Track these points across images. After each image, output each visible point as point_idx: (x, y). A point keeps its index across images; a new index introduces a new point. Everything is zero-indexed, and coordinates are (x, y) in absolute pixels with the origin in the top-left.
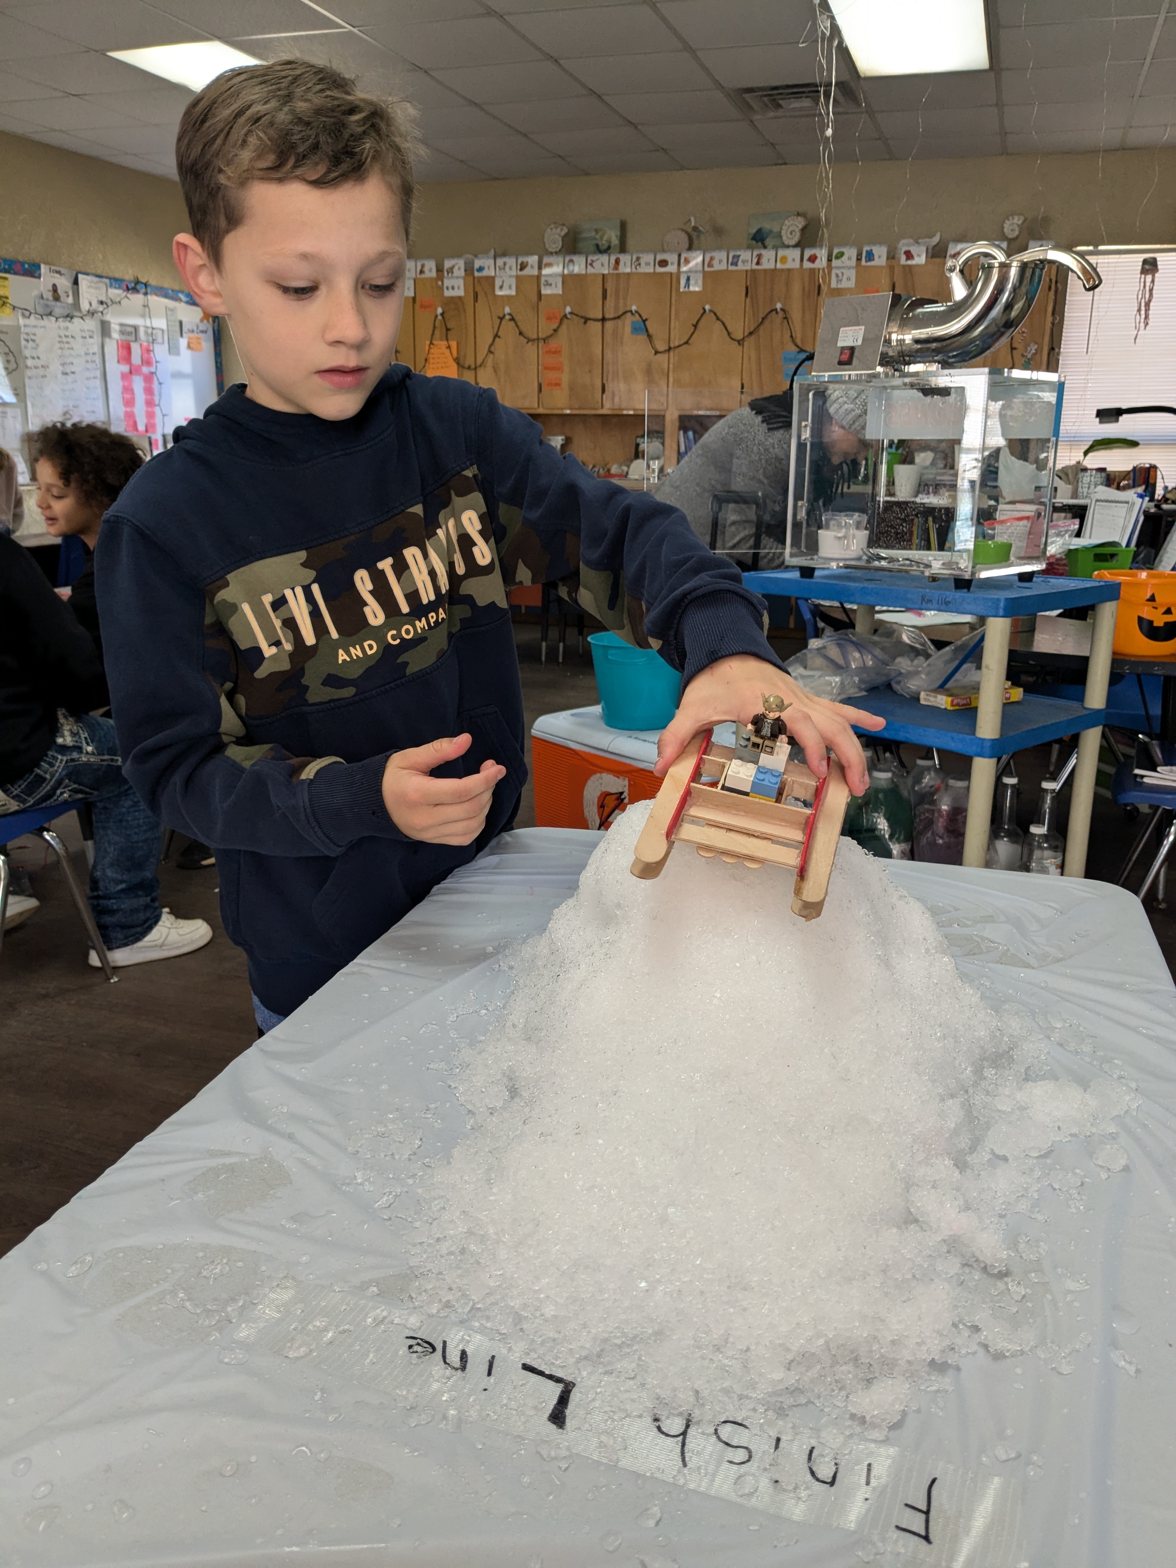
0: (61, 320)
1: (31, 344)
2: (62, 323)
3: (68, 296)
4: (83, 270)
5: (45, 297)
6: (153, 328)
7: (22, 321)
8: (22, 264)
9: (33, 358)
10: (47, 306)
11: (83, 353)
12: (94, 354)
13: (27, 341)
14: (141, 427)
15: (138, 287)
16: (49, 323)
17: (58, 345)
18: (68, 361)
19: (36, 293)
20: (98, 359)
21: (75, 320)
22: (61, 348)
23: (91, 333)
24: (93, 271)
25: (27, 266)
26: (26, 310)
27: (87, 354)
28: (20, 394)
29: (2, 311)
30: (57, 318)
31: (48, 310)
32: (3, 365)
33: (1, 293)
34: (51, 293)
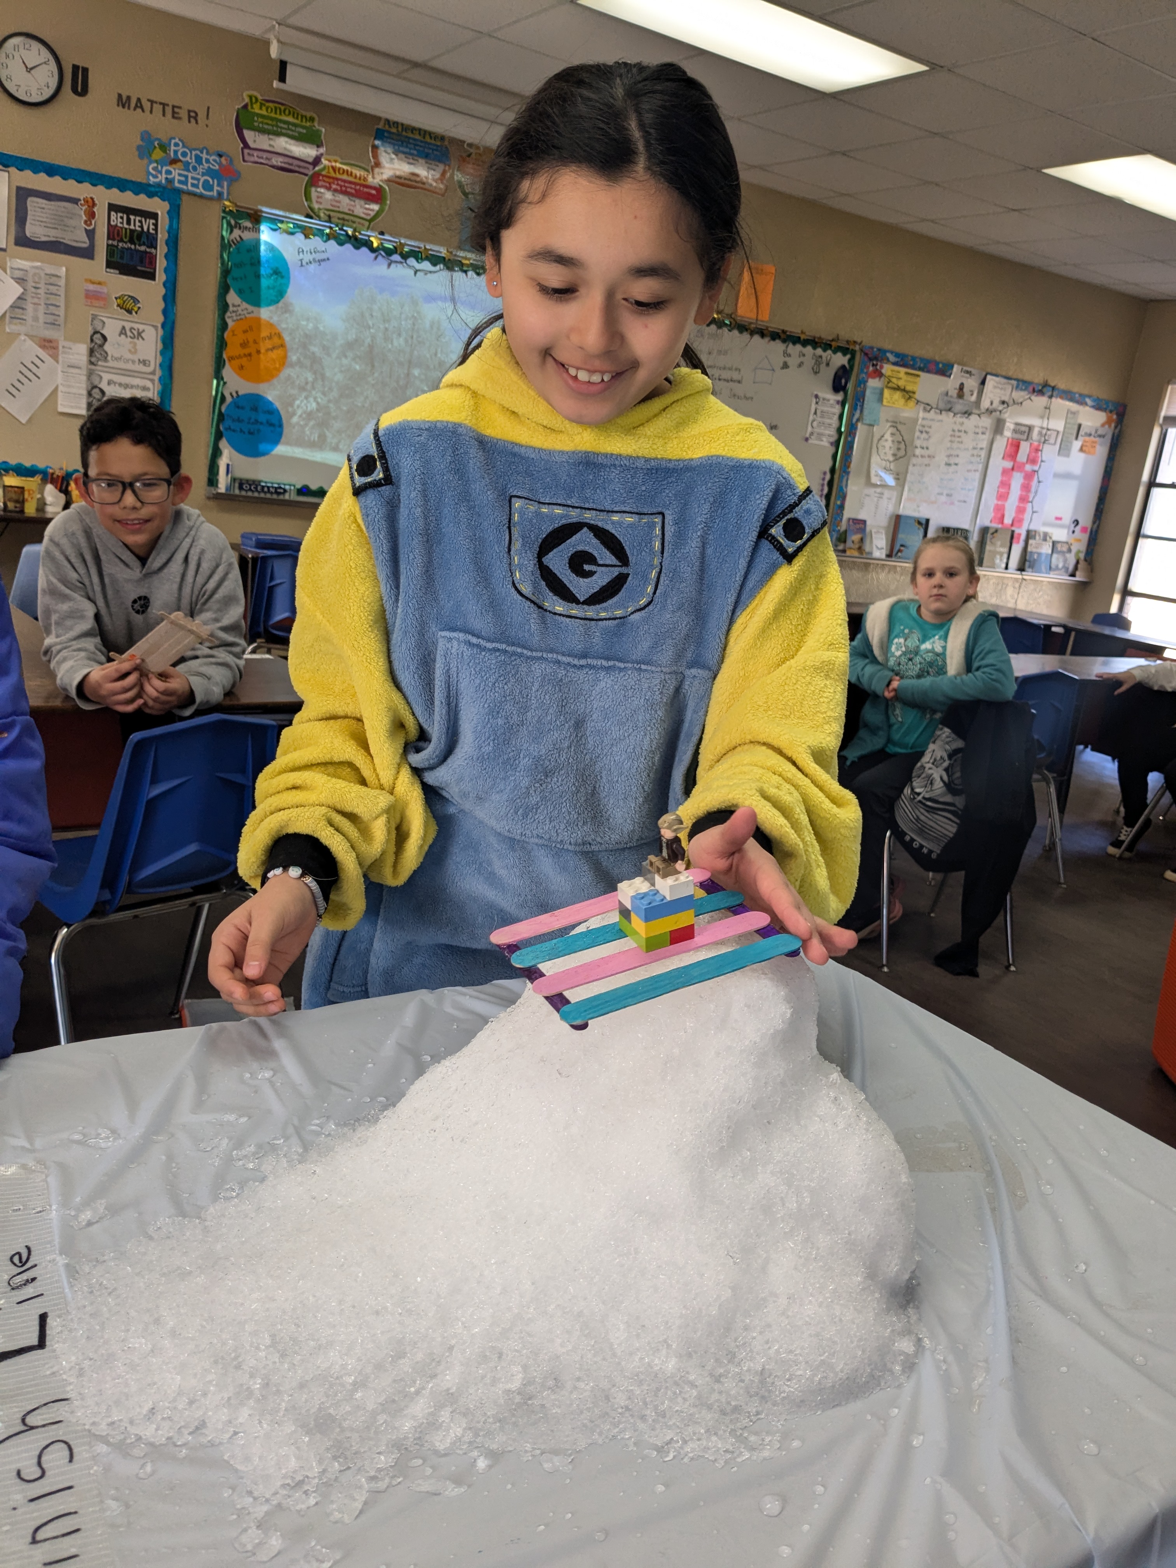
0: (958, 416)
1: (924, 435)
2: (959, 419)
3: (972, 395)
4: (994, 372)
5: (950, 394)
6: (1048, 429)
7: (922, 414)
8: (937, 363)
9: (923, 448)
10: (949, 402)
11: (971, 447)
12: (981, 449)
13: (922, 432)
14: (1008, 521)
15: (1045, 390)
16: (947, 418)
17: (949, 438)
18: (955, 453)
19: (943, 389)
20: (983, 454)
21: (974, 418)
22: (951, 441)
23: (984, 430)
24: (1004, 374)
25: (941, 366)
26: (928, 404)
27: (974, 448)
28: (901, 478)
29: (906, 404)
30: (955, 414)
31: (949, 406)
32: (892, 452)
33: (908, 388)
34: (956, 391)
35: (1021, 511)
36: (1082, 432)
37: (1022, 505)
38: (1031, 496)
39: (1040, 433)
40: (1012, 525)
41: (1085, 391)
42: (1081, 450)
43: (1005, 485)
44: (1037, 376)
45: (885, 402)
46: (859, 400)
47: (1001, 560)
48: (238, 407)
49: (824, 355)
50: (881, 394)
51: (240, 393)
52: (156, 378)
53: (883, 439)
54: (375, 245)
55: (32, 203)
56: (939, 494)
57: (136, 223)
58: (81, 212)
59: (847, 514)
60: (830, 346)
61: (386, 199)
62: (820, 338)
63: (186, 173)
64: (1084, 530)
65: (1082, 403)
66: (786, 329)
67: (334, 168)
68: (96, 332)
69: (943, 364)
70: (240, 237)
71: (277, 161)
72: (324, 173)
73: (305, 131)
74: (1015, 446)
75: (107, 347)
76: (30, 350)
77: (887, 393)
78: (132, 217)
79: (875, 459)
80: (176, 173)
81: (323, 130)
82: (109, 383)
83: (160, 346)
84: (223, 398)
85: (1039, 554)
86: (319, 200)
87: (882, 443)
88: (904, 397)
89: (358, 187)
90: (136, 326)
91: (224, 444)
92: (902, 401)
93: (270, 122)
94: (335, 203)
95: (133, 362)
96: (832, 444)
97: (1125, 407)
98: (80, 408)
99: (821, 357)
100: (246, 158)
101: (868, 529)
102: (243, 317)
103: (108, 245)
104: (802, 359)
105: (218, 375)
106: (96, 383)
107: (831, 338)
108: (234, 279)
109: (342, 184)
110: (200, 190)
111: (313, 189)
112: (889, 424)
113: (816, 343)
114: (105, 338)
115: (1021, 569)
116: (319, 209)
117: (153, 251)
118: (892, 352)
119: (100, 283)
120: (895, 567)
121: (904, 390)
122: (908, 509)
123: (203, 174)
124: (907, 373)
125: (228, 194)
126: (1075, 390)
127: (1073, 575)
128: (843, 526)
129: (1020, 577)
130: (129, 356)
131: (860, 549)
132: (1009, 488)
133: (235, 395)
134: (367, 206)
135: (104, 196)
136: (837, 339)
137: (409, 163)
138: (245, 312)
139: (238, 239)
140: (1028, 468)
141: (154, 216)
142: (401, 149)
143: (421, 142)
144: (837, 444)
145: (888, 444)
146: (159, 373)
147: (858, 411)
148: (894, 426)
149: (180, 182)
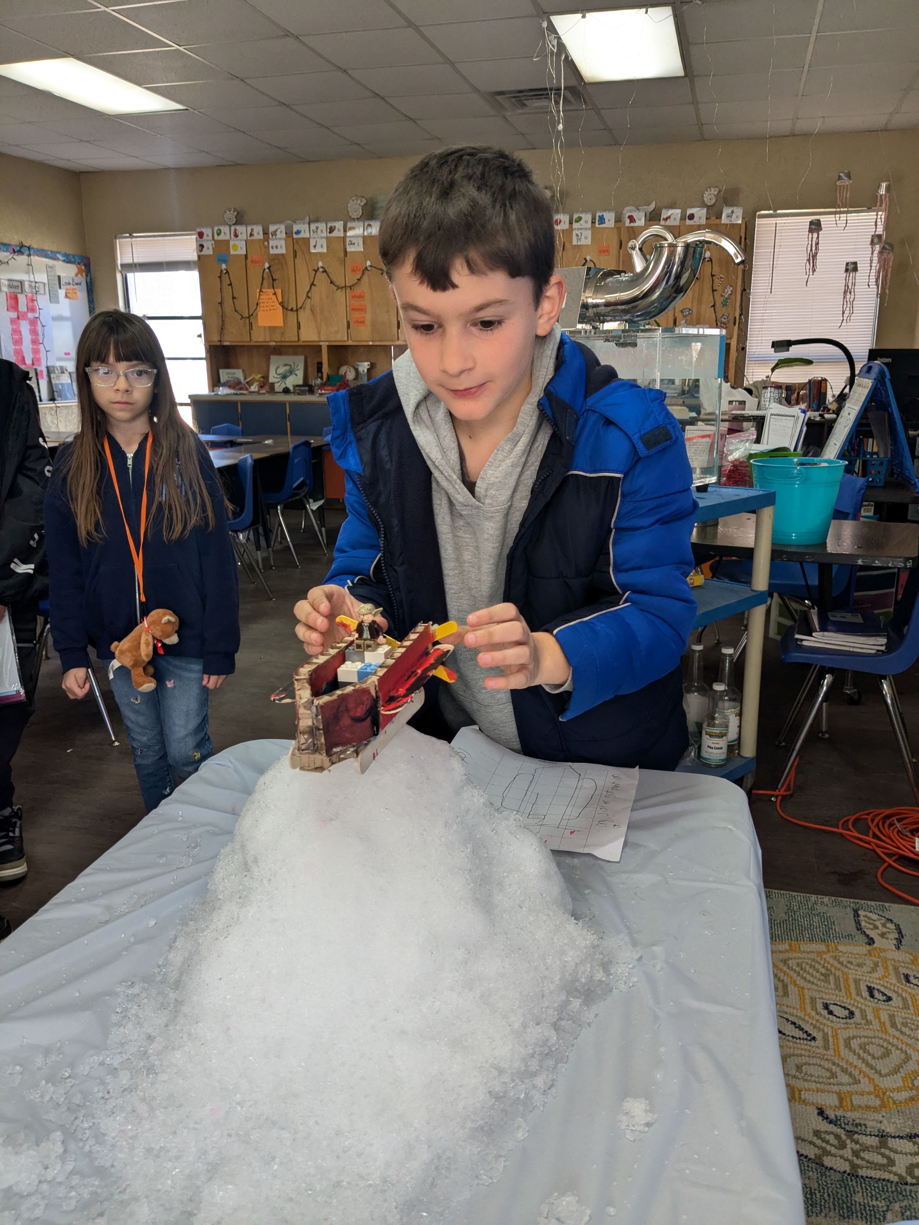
6: (36, 282)
15: (23, 250)
35: (36, 352)
36: (62, 282)
37: (35, 347)
38: (40, 338)
39: (30, 286)
40: (33, 364)
41: (55, 249)
42: (66, 296)
43: (16, 331)
44: (14, 239)
65: (55, 259)
74: (14, 299)
85: (61, 384)
97: (88, 259)
115: (52, 399)
126: (46, 248)
132: (21, 335)
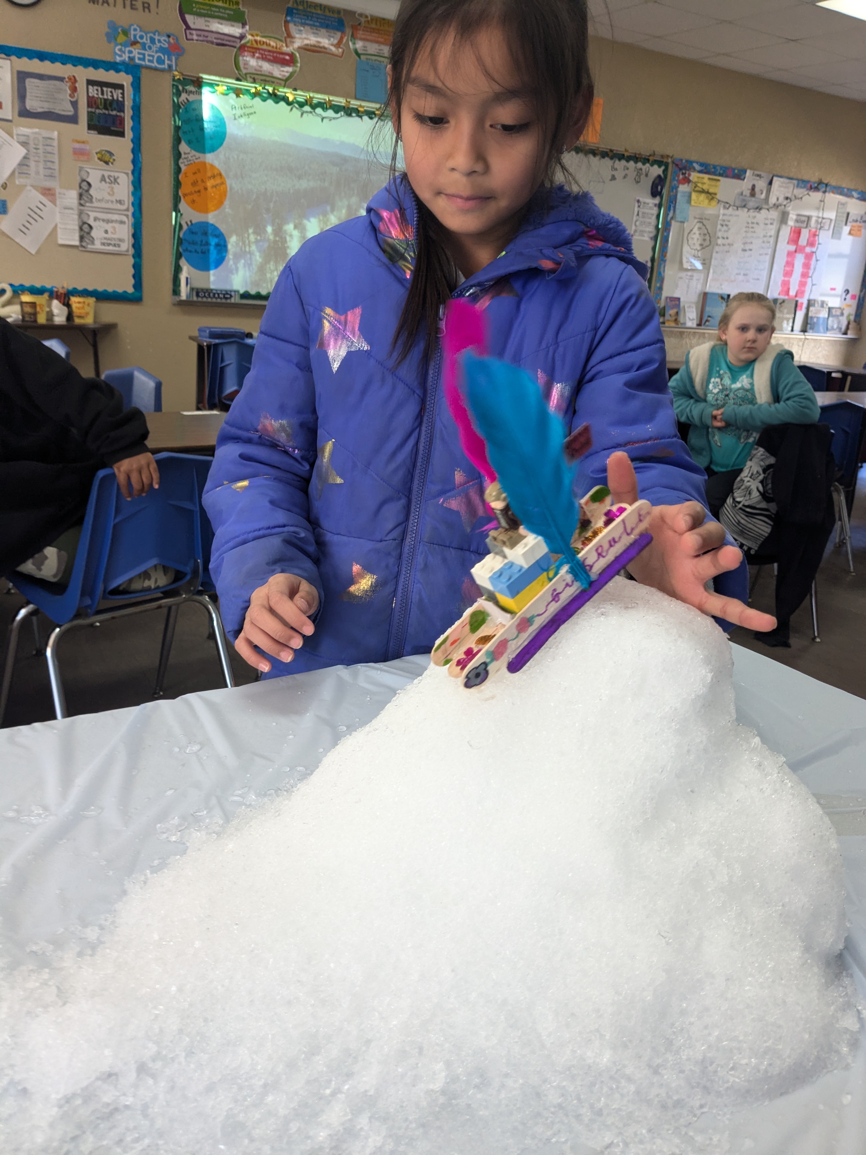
0: (751, 211)
1: (725, 228)
2: (752, 213)
3: (762, 193)
4: (779, 174)
5: (744, 194)
6: (823, 218)
7: (722, 211)
8: (734, 169)
9: (723, 238)
10: (744, 200)
11: (762, 235)
12: (770, 236)
13: (722, 225)
14: (792, 293)
16: (743, 213)
17: (745, 229)
18: (749, 241)
19: (738, 191)
20: (772, 240)
21: (763, 212)
22: (746, 232)
23: (772, 221)
24: (786, 175)
25: (736, 171)
26: (727, 203)
27: (765, 236)
28: (706, 263)
29: (709, 204)
30: (749, 210)
31: (743, 204)
32: (699, 242)
33: (711, 191)
34: (749, 192)
35: (803, 284)
36: (850, 219)
37: (803, 280)
38: (811, 272)
39: (817, 221)
40: (796, 296)
41: (853, 186)
42: (850, 233)
43: (790, 264)
44: (813, 177)
45: (693, 203)
46: (673, 201)
47: (788, 324)
48: (193, 233)
49: (644, 167)
50: (690, 196)
51: (193, 222)
52: (130, 214)
53: (692, 232)
54: (291, 98)
55: (30, 83)
56: (737, 274)
57: (108, 94)
58: (66, 87)
59: (666, 293)
60: (648, 160)
61: (297, 62)
62: (640, 154)
63: (143, 52)
64: (853, 297)
65: (849, 195)
66: (613, 148)
67: (256, 41)
68: (83, 180)
69: (739, 170)
70: (187, 99)
71: (211, 37)
72: (249, 45)
73: (232, 13)
74: (797, 233)
75: (92, 192)
76: (36, 197)
77: (694, 196)
78: (105, 89)
79: (686, 248)
80: (136, 52)
81: (246, 11)
82: (96, 219)
83: (131, 188)
84: (181, 226)
85: (818, 318)
86: (246, 66)
87: (691, 235)
88: (707, 198)
89: (275, 55)
90: (112, 174)
91: (183, 262)
92: (707, 201)
93: (205, 7)
94: (258, 68)
95: (112, 202)
96: (651, 238)
98: (74, 240)
99: (641, 169)
100: (189, 37)
101: (682, 305)
102: (192, 162)
103: (88, 112)
104: (626, 172)
105: (176, 209)
106: (85, 220)
107: (648, 154)
108: (184, 133)
109: (263, 52)
110: (155, 64)
111: (241, 58)
112: (696, 221)
113: (637, 158)
114: (89, 185)
115: (804, 330)
116: (246, 74)
117: (122, 114)
118: (697, 163)
119: (83, 142)
120: (704, 333)
121: (708, 193)
122: (713, 287)
123: (157, 52)
124: (709, 179)
125: (176, 65)
126: (844, 186)
127: (845, 333)
128: (662, 304)
129: (803, 337)
130: (108, 197)
131: (676, 321)
132: (793, 267)
133: (189, 223)
134: (282, 69)
135: (83, 74)
136: (654, 154)
137: (314, 33)
138: (194, 158)
139: (186, 101)
140: (808, 250)
141: (121, 87)
142: (307, 22)
143: (322, 15)
144: (655, 238)
145: (696, 237)
146: (131, 209)
147: (672, 211)
148: (700, 222)
149: (139, 59)
